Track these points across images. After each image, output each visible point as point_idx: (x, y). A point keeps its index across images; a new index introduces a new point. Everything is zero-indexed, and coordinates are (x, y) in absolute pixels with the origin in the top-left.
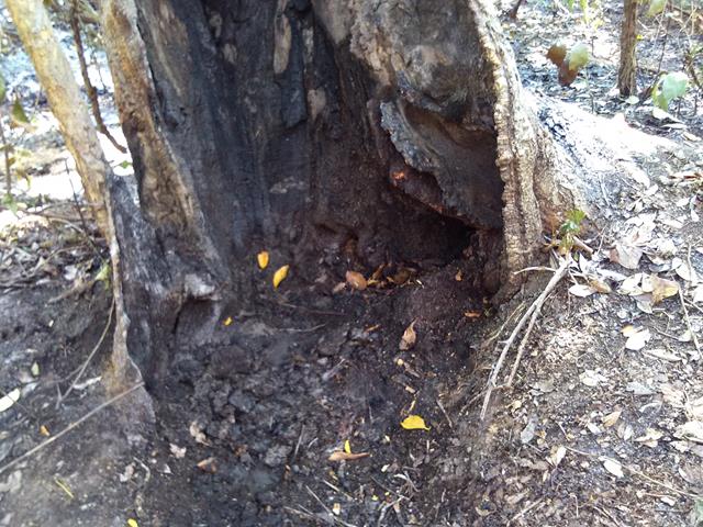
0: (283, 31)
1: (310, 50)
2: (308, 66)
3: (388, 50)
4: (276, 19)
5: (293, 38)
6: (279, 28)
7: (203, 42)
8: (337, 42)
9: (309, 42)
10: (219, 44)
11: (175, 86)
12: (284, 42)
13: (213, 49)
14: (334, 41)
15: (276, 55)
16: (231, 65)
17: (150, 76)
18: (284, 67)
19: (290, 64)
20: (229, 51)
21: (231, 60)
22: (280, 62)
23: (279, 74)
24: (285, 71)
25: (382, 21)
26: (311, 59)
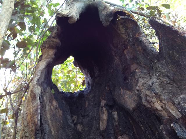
0: (104, 113)
1: (116, 120)
2: (116, 126)
3: (163, 102)
4: (100, 109)
5: (108, 115)
6: (102, 112)
7: (69, 122)
8: (131, 109)
9: (116, 116)
10: (75, 124)
11: (52, 129)
12: (105, 117)
13: (73, 125)
14: (129, 110)
15: (101, 123)
16: (80, 132)
17: (39, 118)
18: (105, 127)
19: (108, 125)
20: (79, 127)
21: (80, 130)
22: (103, 126)
23: (102, 131)
24: (105, 129)
25: (156, 90)
26: (117, 123)
